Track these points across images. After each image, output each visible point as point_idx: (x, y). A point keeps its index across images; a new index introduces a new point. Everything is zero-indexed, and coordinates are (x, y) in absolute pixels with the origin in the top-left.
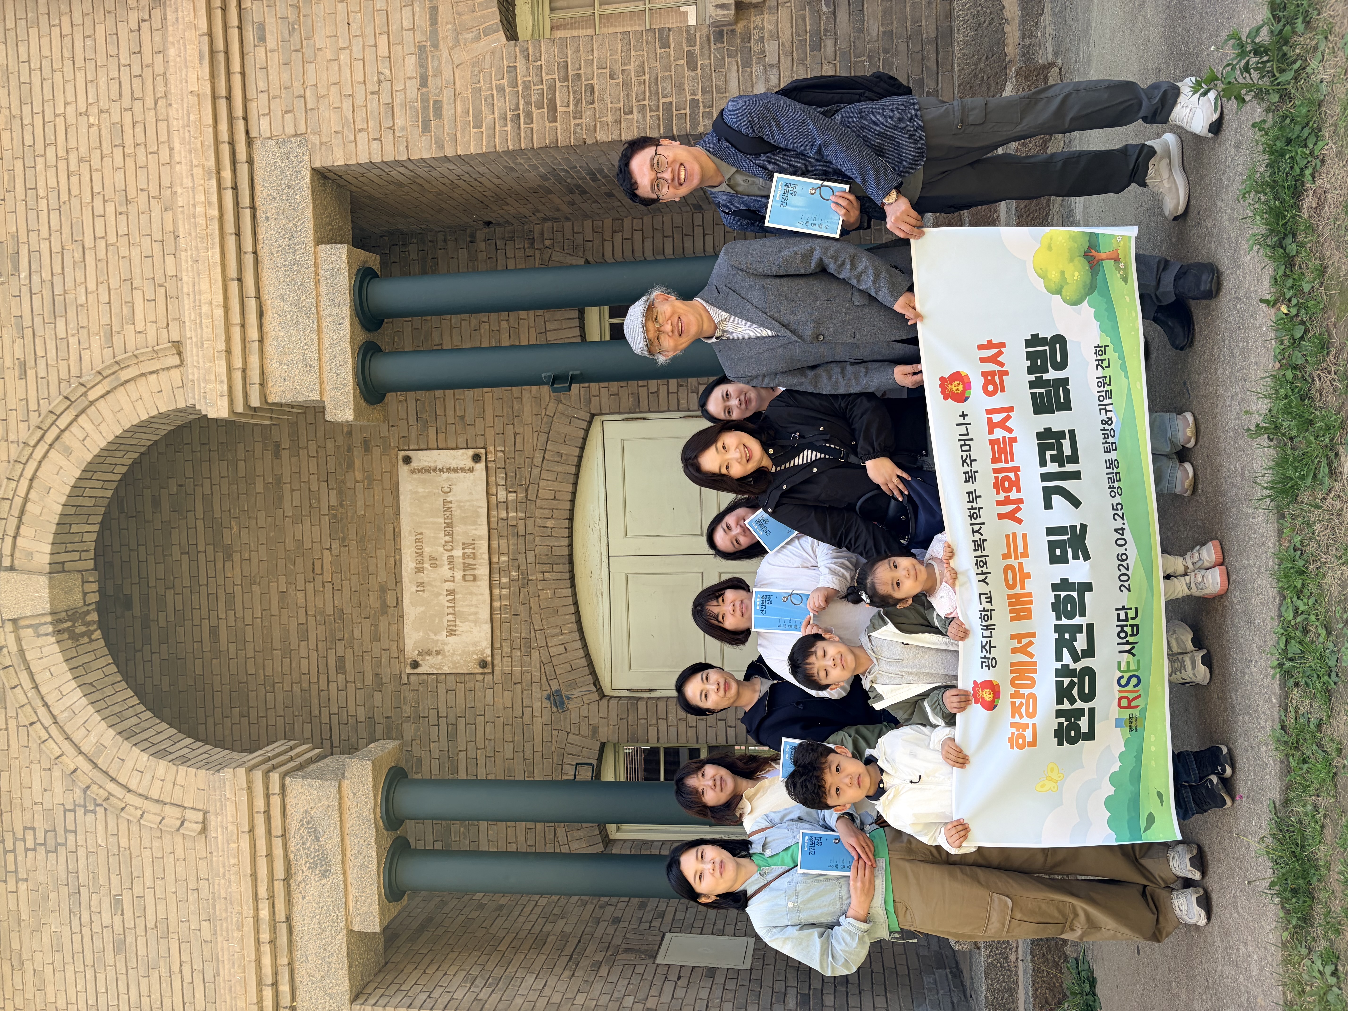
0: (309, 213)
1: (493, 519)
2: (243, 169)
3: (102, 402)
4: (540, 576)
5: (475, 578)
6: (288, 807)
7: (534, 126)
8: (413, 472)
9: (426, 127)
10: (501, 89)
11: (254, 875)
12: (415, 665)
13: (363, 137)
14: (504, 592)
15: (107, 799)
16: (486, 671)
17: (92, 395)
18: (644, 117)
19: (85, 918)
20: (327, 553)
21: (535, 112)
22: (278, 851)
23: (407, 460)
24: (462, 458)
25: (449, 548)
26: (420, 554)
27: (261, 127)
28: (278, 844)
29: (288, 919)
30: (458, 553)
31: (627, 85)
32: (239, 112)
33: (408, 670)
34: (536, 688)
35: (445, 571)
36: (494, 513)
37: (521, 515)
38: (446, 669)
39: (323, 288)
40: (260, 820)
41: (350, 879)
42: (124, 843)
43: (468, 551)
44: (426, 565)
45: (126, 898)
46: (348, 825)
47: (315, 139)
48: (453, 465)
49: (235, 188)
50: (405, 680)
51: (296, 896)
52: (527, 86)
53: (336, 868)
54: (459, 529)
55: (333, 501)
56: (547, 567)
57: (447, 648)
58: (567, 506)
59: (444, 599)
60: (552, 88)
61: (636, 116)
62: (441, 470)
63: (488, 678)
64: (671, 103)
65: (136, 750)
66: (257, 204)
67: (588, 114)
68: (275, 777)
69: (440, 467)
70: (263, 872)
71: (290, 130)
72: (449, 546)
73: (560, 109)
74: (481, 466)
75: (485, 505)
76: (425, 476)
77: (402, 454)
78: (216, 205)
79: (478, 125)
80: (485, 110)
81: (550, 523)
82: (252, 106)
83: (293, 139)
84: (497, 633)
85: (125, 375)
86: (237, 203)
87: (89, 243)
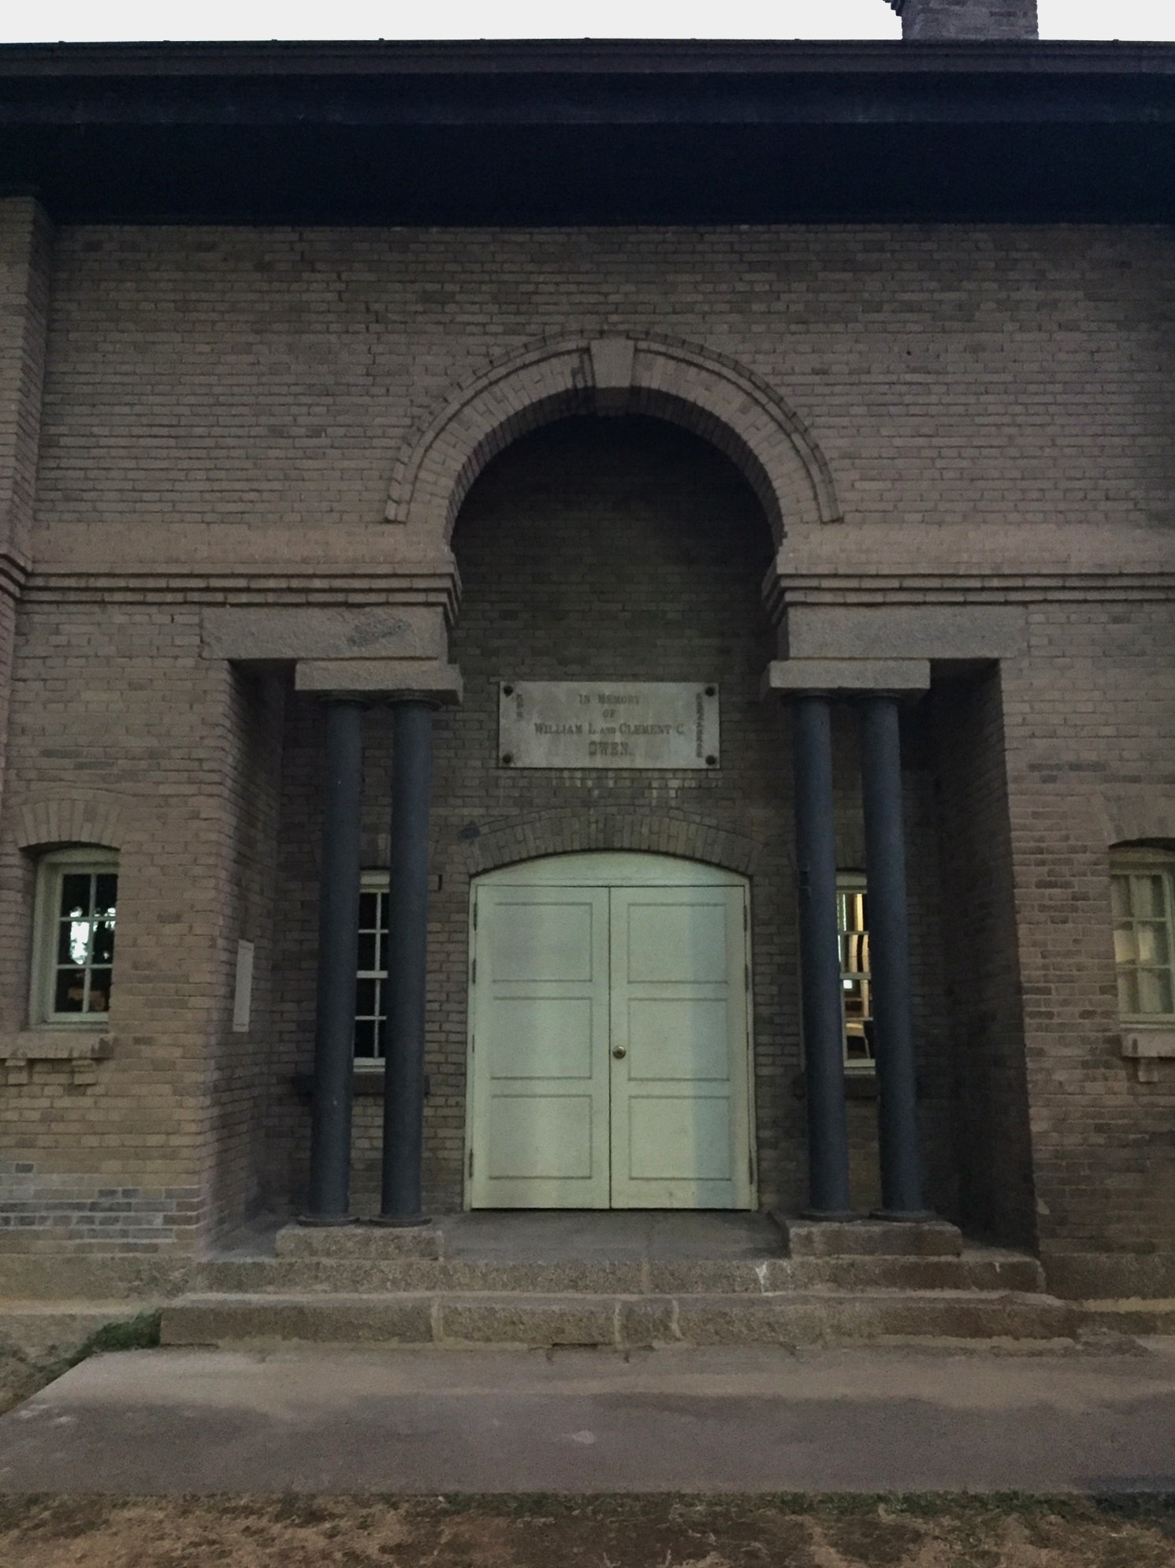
0: (959, 655)
1: (650, 774)
2: (1000, 597)
3: (790, 445)
4: (593, 819)
5: (592, 754)
6: (415, 609)
7: (1033, 867)
8: (699, 696)
9: (1033, 767)
10: (1067, 838)
11: (354, 576)
12: (508, 691)
13: (1026, 708)
14: (578, 783)
15: (419, 429)
16: (501, 761)
17: (796, 437)
18: (1037, 969)
19: (304, 400)
20: (620, 606)
21: (1046, 869)
22: (373, 598)
23: (710, 692)
24: (712, 746)
25: (623, 728)
26: (618, 700)
27: (1037, 616)
28: (382, 598)
29: (309, 604)
30: (618, 738)
31: (1068, 954)
32: (1051, 596)
33: (503, 684)
34: (482, 811)
35: (601, 724)
36: (656, 775)
37: (654, 803)
38: (502, 721)
39: (891, 663)
40: (404, 583)
41: (345, 663)
42: (375, 443)
43: (620, 748)
44: (606, 706)
45: (324, 441)
46: (396, 663)
47: (1025, 664)
48: (705, 737)
49: (983, 589)
50: (492, 680)
51: (330, 612)
52: (1068, 862)
53: (356, 651)
54: (642, 739)
55: (670, 616)
56: (601, 826)
57: (523, 723)
58: (663, 849)
59: (573, 723)
60: (1067, 885)
61: (1040, 961)
62: (699, 725)
63: (493, 763)
64: (1050, 994)
65: (464, 459)
66: (969, 608)
67: (1042, 917)
68: (443, 598)
69: (703, 723)
70: (357, 584)
71: (1033, 642)
72: (625, 729)
73: (1048, 891)
74: (704, 766)
75: (664, 767)
76: (694, 707)
77: (716, 686)
78: (968, 573)
79: (1035, 815)
80: (1048, 822)
81: (645, 830)
82: (1055, 607)
83: (1025, 644)
84: (538, 774)
85: (814, 469)
86: (969, 590)
87: (935, 441)
